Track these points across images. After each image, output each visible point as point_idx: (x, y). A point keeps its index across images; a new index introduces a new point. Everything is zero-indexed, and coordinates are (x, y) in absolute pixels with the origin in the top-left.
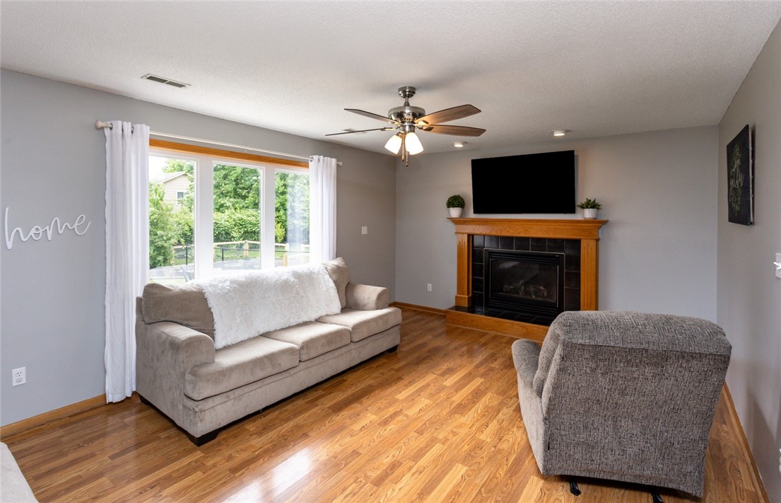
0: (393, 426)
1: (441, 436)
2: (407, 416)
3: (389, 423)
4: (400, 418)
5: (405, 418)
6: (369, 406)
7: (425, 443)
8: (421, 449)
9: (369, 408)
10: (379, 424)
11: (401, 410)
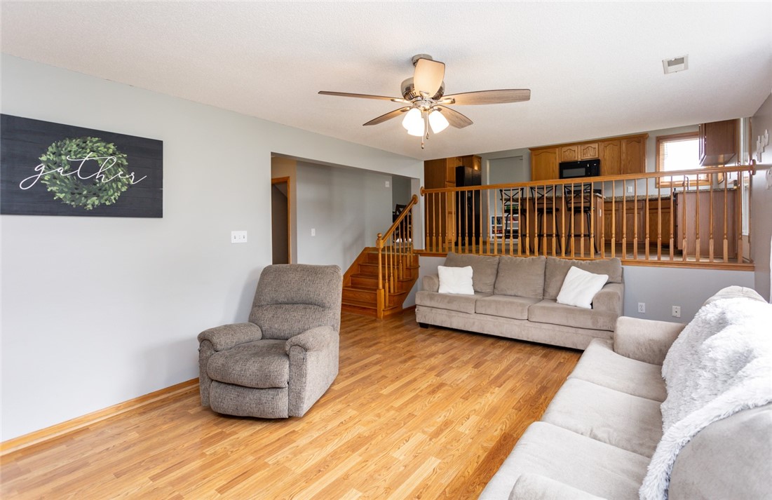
0: (438, 420)
1: (392, 412)
2: (424, 432)
3: (443, 423)
4: (432, 430)
5: (426, 429)
6: (471, 445)
7: (408, 407)
8: (412, 402)
9: (470, 441)
10: (453, 422)
11: (431, 440)
